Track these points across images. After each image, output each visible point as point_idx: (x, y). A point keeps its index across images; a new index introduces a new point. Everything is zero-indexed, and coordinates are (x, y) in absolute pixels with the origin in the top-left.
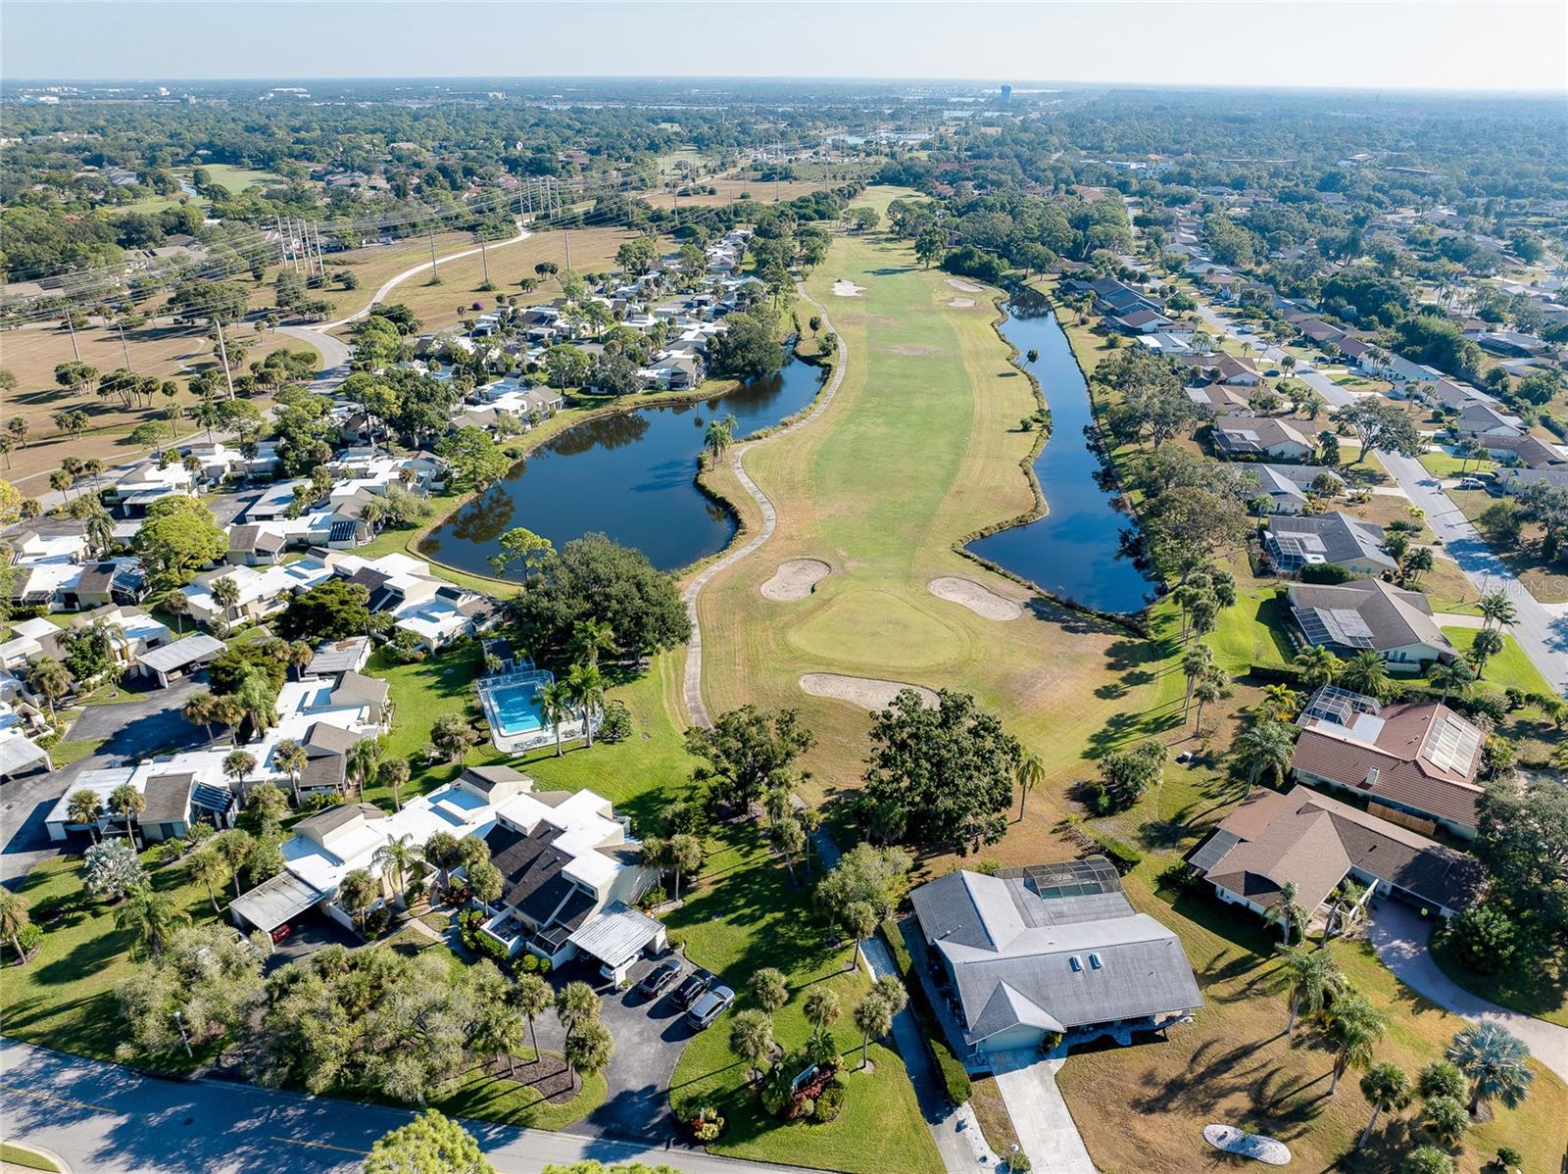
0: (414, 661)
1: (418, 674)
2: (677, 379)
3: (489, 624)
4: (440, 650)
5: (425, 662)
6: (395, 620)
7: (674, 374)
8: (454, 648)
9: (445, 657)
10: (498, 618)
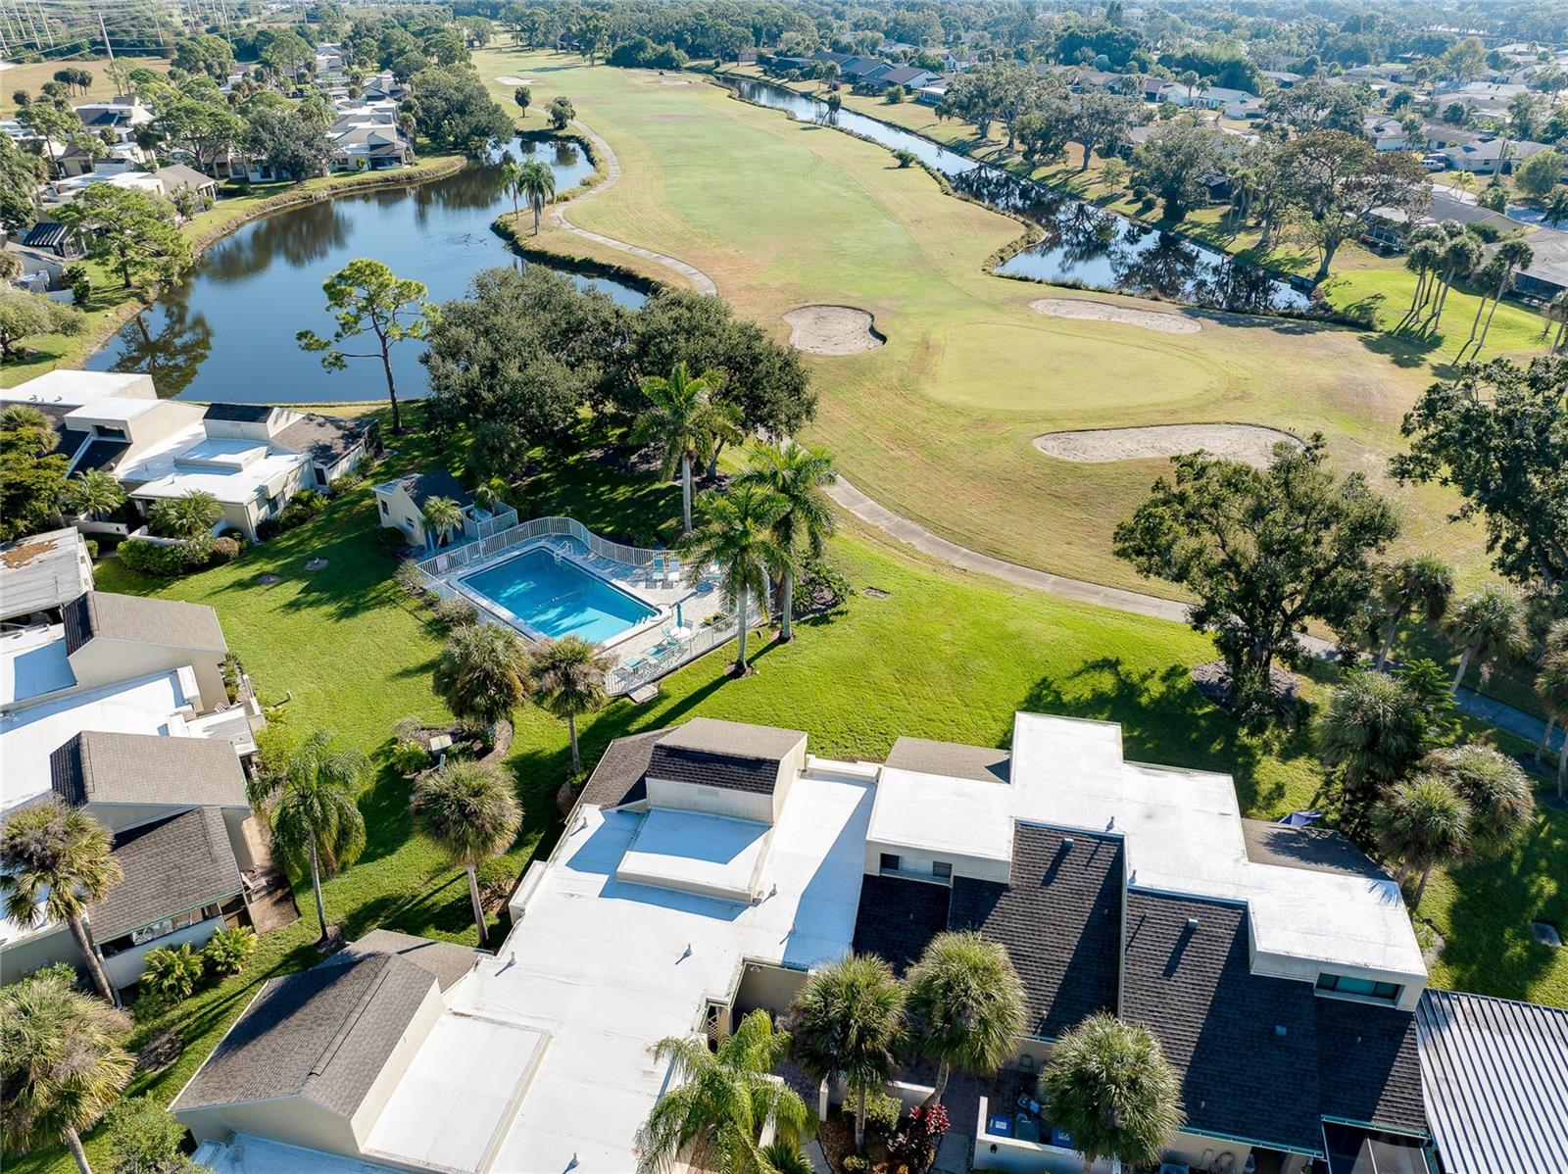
0: (217, 560)
1: (242, 585)
2: (381, 153)
3: (344, 465)
4: (267, 529)
5: (244, 557)
6: (130, 484)
7: (373, 147)
8: (294, 521)
9: (284, 541)
10: (358, 452)
